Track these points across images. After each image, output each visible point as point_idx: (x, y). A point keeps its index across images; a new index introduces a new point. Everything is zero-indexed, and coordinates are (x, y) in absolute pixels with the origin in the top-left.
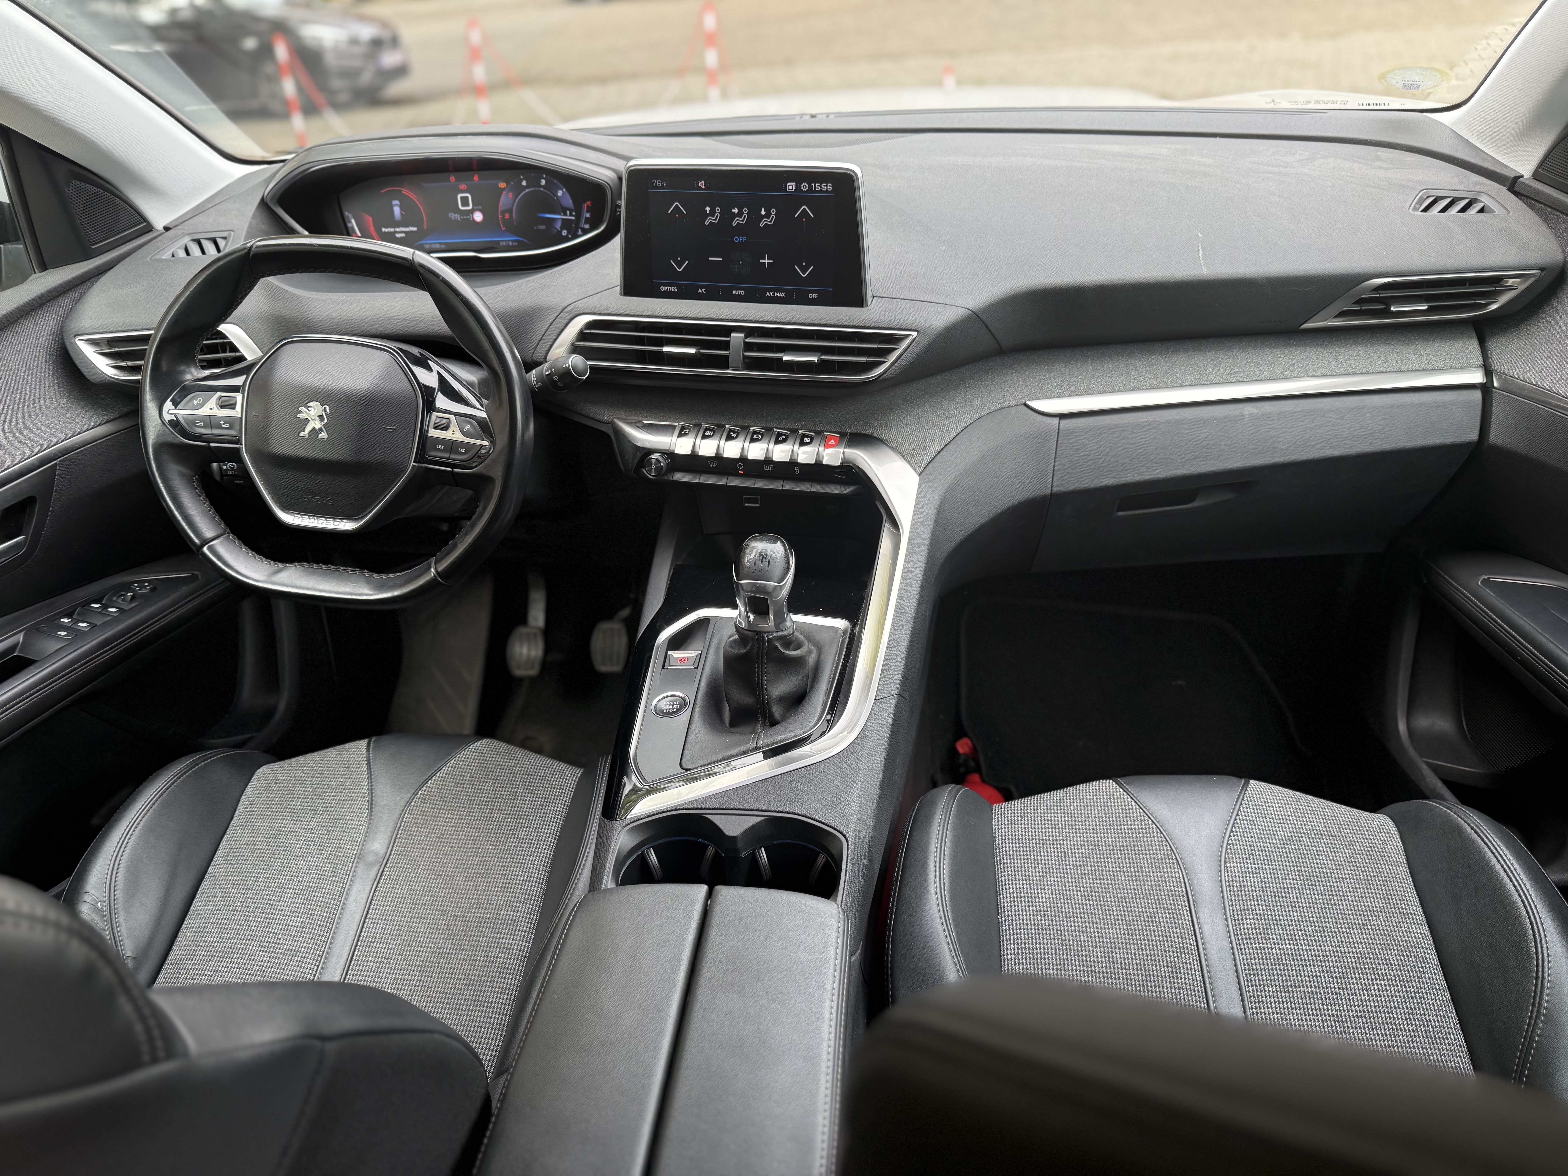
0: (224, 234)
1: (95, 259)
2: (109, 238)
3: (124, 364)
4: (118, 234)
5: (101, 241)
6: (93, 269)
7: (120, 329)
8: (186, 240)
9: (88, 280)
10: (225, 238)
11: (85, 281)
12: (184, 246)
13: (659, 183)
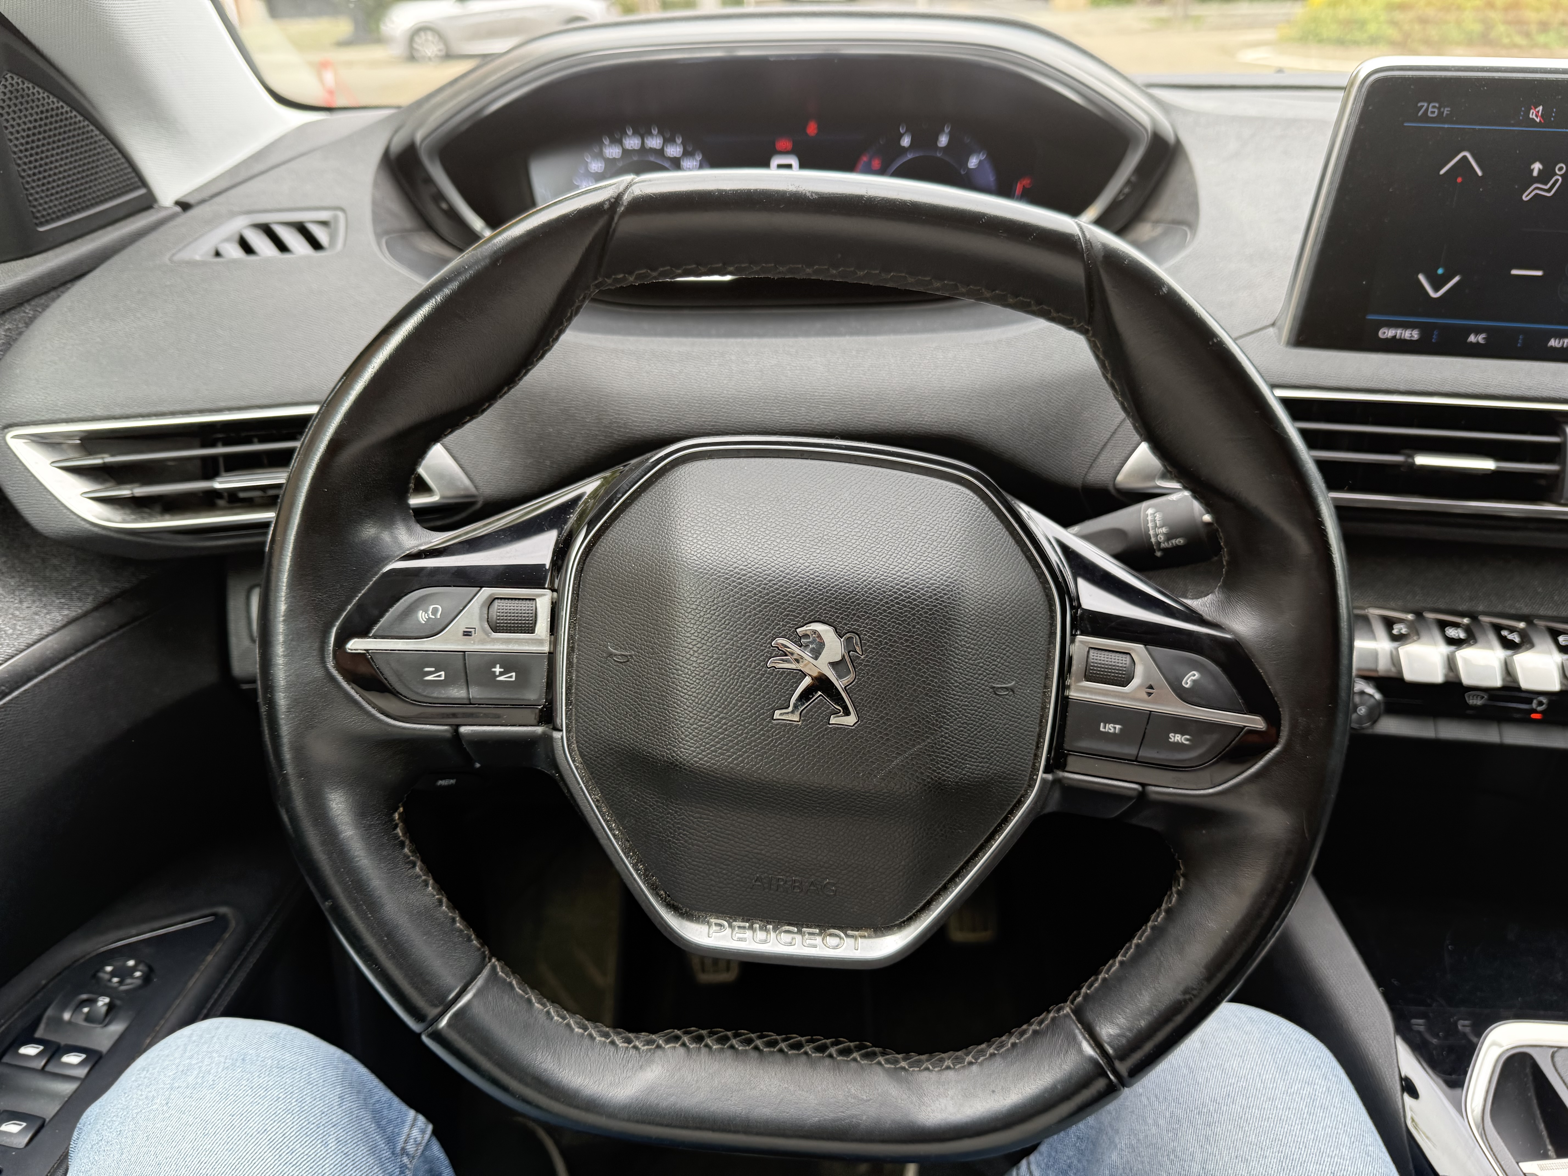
0: (324, 216)
1: (44, 255)
2: (73, 213)
3: (125, 492)
4: (93, 205)
5: (58, 218)
6: (42, 278)
7: (118, 411)
8: (240, 224)
9: (28, 301)
10: (324, 223)
11: (21, 304)
12: (237, 237)
13: (1433, 110)
